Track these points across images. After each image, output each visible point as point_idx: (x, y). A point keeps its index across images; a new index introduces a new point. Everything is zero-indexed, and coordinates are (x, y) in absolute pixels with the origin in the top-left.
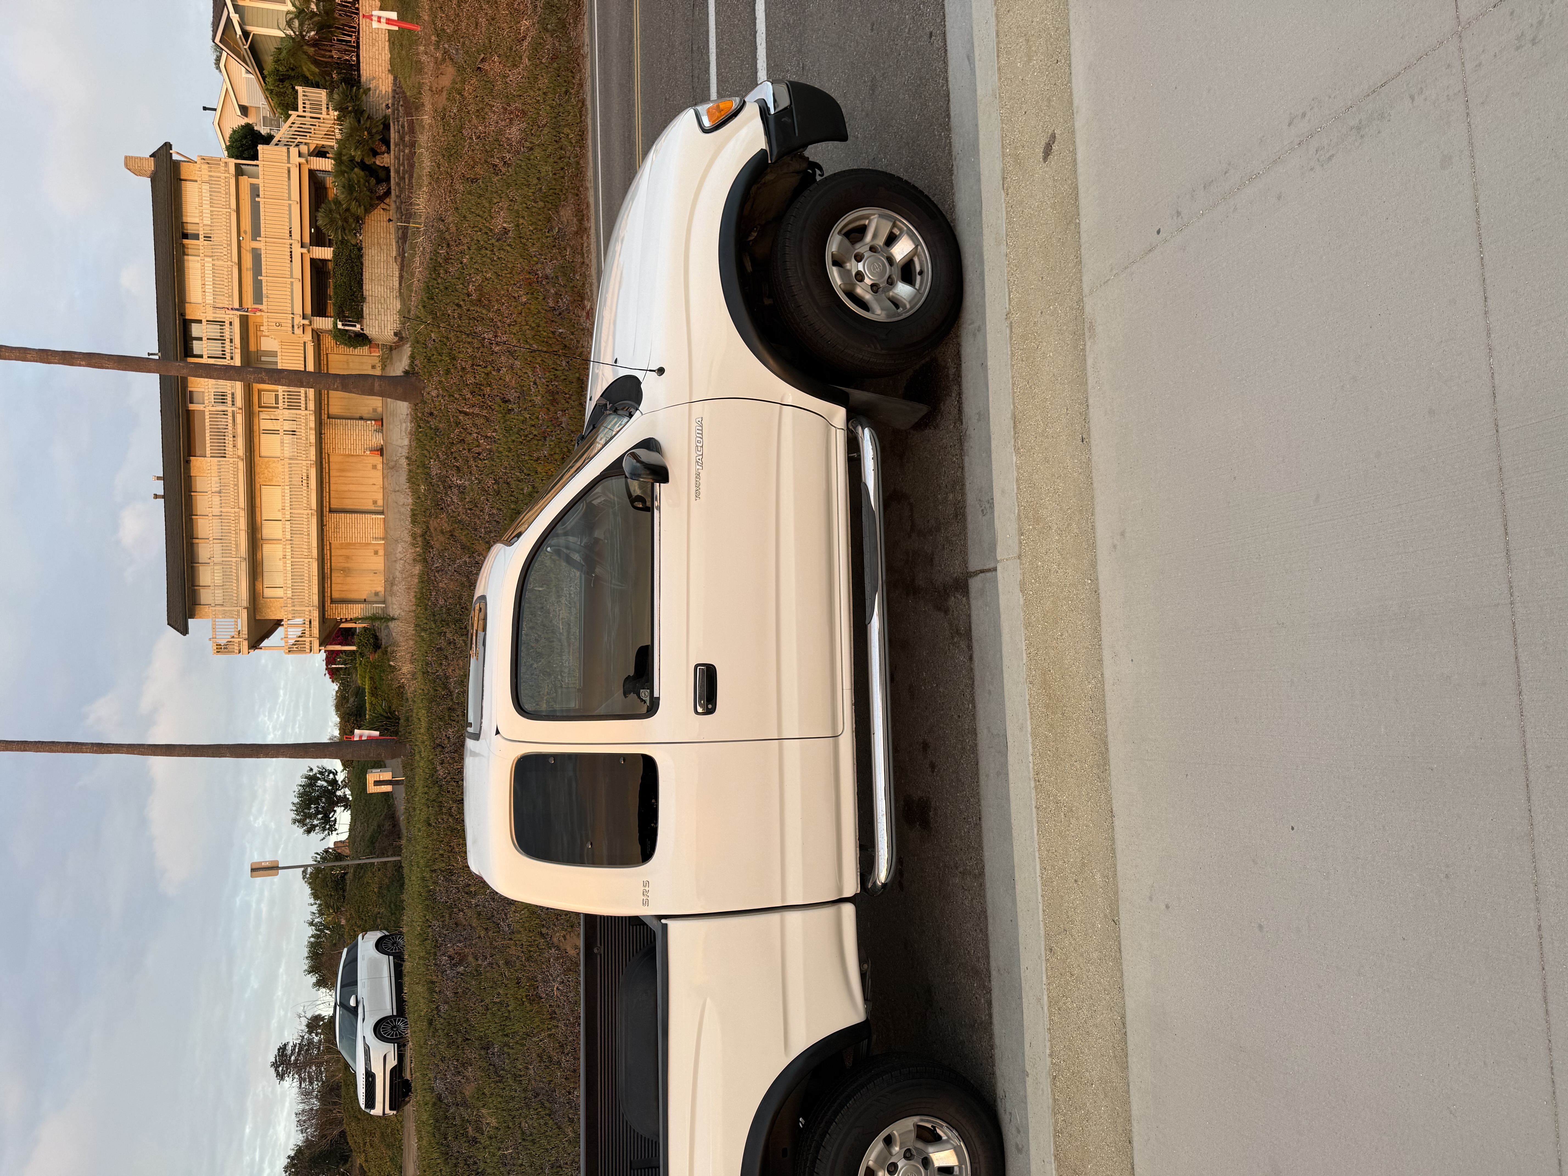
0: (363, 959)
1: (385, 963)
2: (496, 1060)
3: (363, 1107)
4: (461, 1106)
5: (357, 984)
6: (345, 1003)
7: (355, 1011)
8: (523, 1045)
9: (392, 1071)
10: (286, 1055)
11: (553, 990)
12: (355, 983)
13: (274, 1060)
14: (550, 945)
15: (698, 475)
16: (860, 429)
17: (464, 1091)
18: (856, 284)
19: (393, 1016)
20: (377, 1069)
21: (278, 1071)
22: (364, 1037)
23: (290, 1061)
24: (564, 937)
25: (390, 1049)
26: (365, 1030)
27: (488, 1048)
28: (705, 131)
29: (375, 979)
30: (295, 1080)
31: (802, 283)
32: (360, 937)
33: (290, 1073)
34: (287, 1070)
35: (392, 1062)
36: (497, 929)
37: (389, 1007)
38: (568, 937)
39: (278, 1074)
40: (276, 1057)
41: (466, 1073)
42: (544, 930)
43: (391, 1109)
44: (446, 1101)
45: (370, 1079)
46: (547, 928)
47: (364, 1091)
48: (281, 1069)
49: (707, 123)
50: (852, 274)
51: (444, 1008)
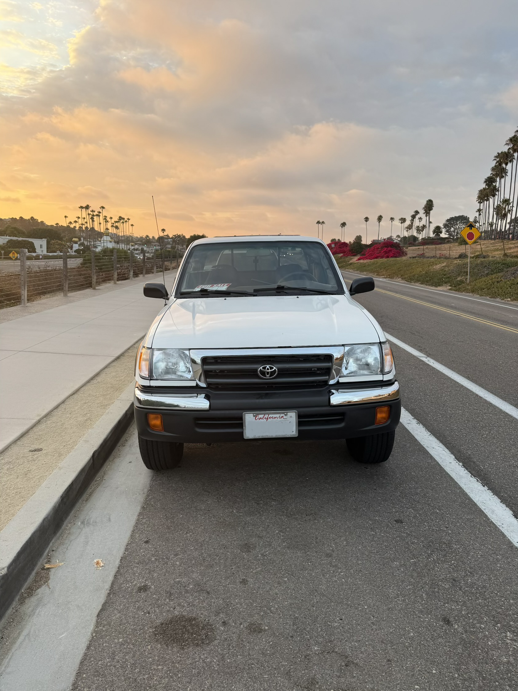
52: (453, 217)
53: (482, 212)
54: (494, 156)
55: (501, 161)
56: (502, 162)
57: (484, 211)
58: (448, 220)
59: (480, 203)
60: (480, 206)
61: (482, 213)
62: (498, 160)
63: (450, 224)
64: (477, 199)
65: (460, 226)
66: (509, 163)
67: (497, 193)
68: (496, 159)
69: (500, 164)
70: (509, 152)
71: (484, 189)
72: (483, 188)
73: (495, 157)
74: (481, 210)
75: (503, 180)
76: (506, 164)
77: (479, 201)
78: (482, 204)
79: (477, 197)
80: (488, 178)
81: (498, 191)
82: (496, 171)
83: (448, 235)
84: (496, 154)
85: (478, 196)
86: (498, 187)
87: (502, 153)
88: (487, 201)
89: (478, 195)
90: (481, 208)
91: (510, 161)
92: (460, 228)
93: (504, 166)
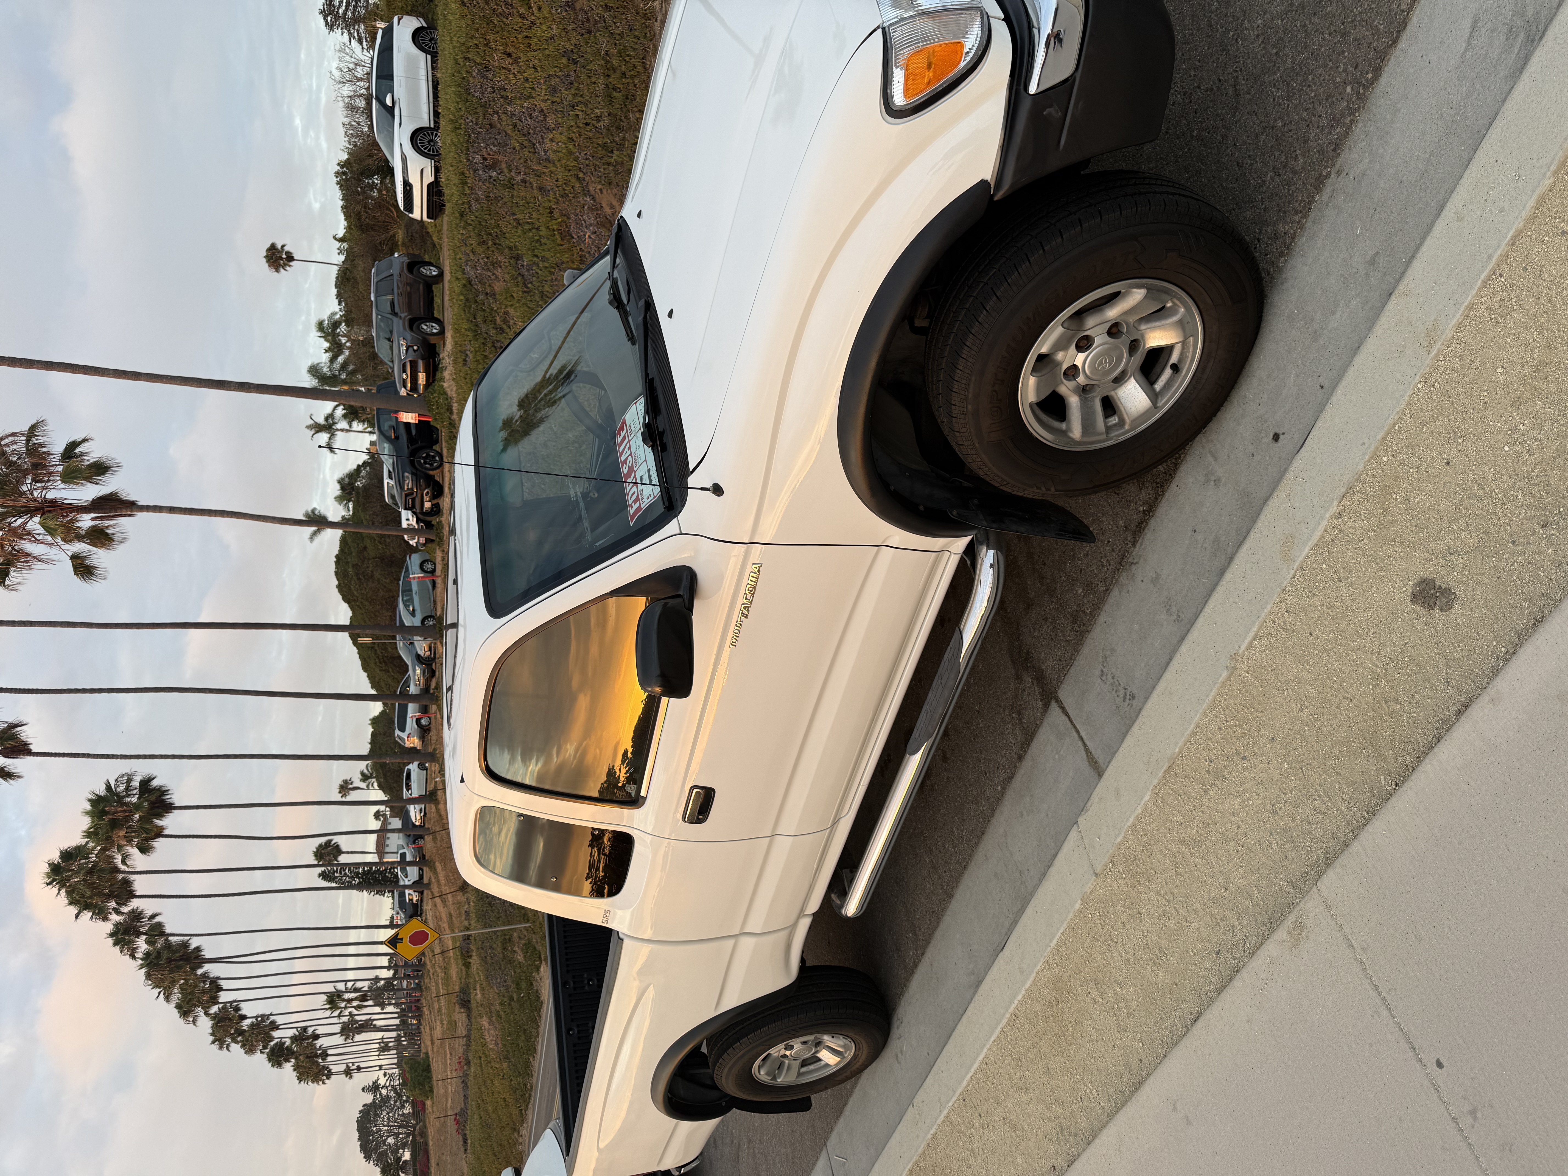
0: (399, 51)
1: (422, 59)
2: (524, 271)
3: (402, 209)
4: (491, 296)
5: (393, 80)
6: (381, 97)
7: (390, 111)
8: (552, 273)
9: (429, 186)
10: (334, 6)
11: (585, 235)
12: (390, 77)
13: (322, 8)
14: (586, 192)
15: (739, 625)
16: (985, 549)
17: (493, 285)
18: (1062, 382)
19: (429, 128)
20: (415, 180)
21: (327, 21)
22: (401, 145)
23: (338, 12)
24: (601, 190)
25: (427, 164)
26: (402, 136)
27: (517, 259)
28: (892, 111)
29: (412, 78)
30: (345, 34)
31: (970, 407)
32: (396, 19)
33: (339, 25)
34: (336, 21)
35: (429, 178)
36: (533, 150)
37: (425, 116)
38: (604, 191)
39: (327, 23)
40: (324, 5)
41: (495, 272)
42: (581, 175)
43: (428, 217)
44: (476, 287)
45: (408, 188)
46: (584, 174)
47: (402, 196)
48: (329, 19)
49: (899, 99)
50: (1061, 368)
51: (475, 206)
52: (361, 1146)
53: (353, 1064)
54: (220, 1052)
55: (232, 1032)
56: (236, 1030)
57: (350, 1059)
58: (368, 1157)
59: (329, 1074)
60: (338, 1073)
61: (357, 1064)
62: (229, 1040)
63: (376, 1149)
64: (321, 1083)
65: (383, 1123)
66: (240, 1012)
67: (310, 1030)
68: (228, 1046)
69: (241, 1033)
70: (214, 1017)
71: (296, 1068)
72: (295, 1070)
73: (221, 1048)
74: (347, 1066)
75: (279, 1020)
76: (244, 1017)
77: (325, 1078)
78: (334, 1069)
79: (315, 1084)
80: (270, 1060)
81: (305, 1029)
82: (257, 1041)
83: (404, 1150)
84: (215, 1047)
85: (313, 1082)
86: (295, 1031)
87: (212, 1034)
88: (327, 1055)
89: (310, 1083)
90: (343, 1067)
91: (237, 1009)
92: (388, 1123)
93: (247, 1022)
